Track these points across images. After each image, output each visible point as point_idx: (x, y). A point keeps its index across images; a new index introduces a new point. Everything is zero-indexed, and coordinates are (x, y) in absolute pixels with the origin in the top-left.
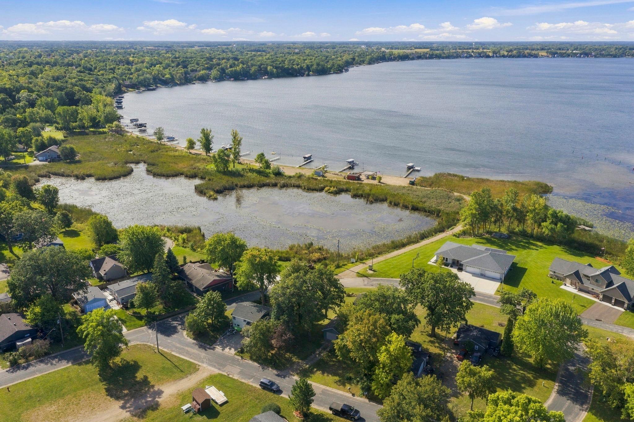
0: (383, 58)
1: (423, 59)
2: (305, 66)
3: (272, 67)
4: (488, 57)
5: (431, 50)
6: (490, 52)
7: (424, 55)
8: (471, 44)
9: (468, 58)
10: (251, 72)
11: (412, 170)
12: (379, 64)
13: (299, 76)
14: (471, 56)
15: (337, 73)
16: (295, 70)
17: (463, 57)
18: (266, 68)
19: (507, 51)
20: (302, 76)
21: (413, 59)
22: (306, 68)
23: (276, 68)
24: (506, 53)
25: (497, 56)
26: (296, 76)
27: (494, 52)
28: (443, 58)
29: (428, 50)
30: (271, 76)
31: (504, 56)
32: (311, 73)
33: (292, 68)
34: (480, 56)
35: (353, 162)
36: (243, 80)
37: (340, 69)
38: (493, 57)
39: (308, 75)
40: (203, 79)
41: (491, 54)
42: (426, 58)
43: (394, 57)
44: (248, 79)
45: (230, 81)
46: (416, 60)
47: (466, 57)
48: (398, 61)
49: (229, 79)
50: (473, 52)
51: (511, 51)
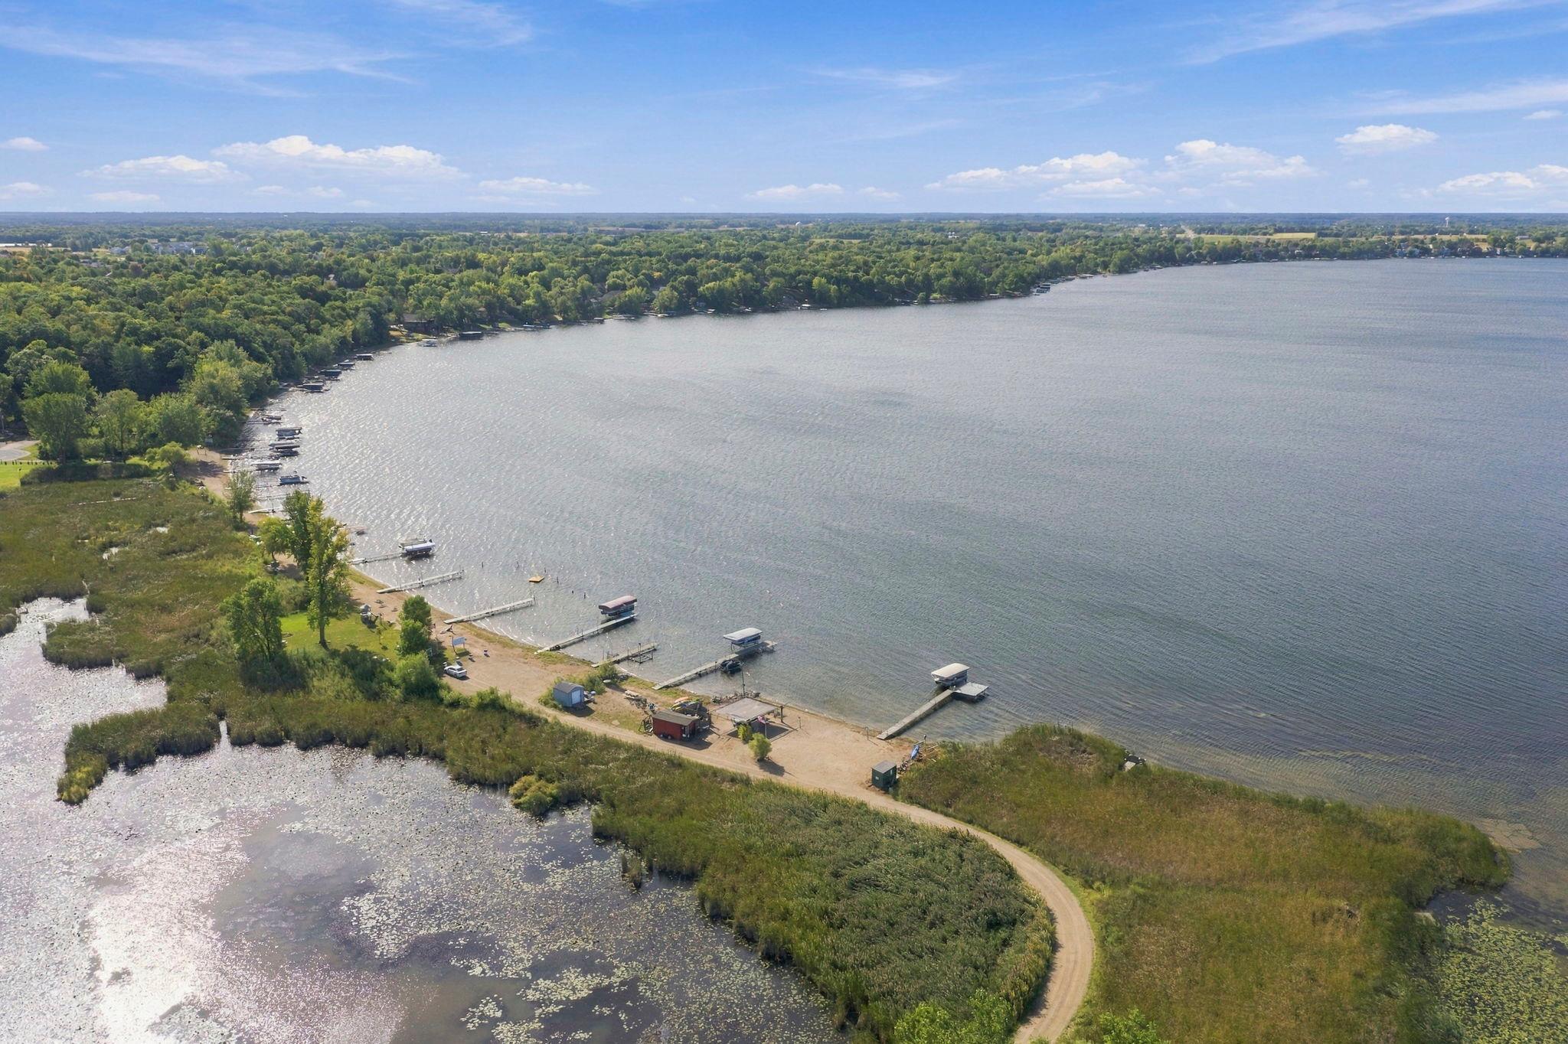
0: (1167, 256)
1: (1282, 259)
2: (919, 277)
3: (824, 280)
4: (1477, 253)
5: (1320, 235)
6: (1484, 241)
7: (1286, 249)
8: (1441, 217)
9: (1415, 257)
10: (765, 292)
11: (948, 692)
12: (1152, 272)
13: (899, 304)
14: (1425, 252)
15: (1011, 296)
16: (889, 288)
17: (1403, 255)
18: (810, 283)
19: (1539, 240)
20: (907, 304)
21: (1253, 259)
22: (923, 282)
23: (838, 281)
24: (1532, 246)
25: (1504, 254)
26: (891, 304)
27: (1496, 242)
28: (1343, 257)
29: (1312, 235)
30: (821, 301)
31: (1526, 253)
32: (935, 295)
33: (882, 282)
34: (1453, 251)
35: (756, 638)
36: (741, 313)
37: (1025, 285)
38: (1491, 254)
39: (926, 302)
40: (634, 311)
41: (1485, 248)
42: (1293, 257)
43: (1199, 254)
44: (754, 312)
45: (706, 314)
46: (1264, 261)
47: (1411, 255)
48: (1210, 263)
49: (703, 311)
50: (1434, 239)
51: (1549, 238)
